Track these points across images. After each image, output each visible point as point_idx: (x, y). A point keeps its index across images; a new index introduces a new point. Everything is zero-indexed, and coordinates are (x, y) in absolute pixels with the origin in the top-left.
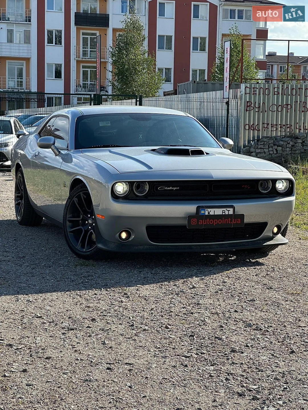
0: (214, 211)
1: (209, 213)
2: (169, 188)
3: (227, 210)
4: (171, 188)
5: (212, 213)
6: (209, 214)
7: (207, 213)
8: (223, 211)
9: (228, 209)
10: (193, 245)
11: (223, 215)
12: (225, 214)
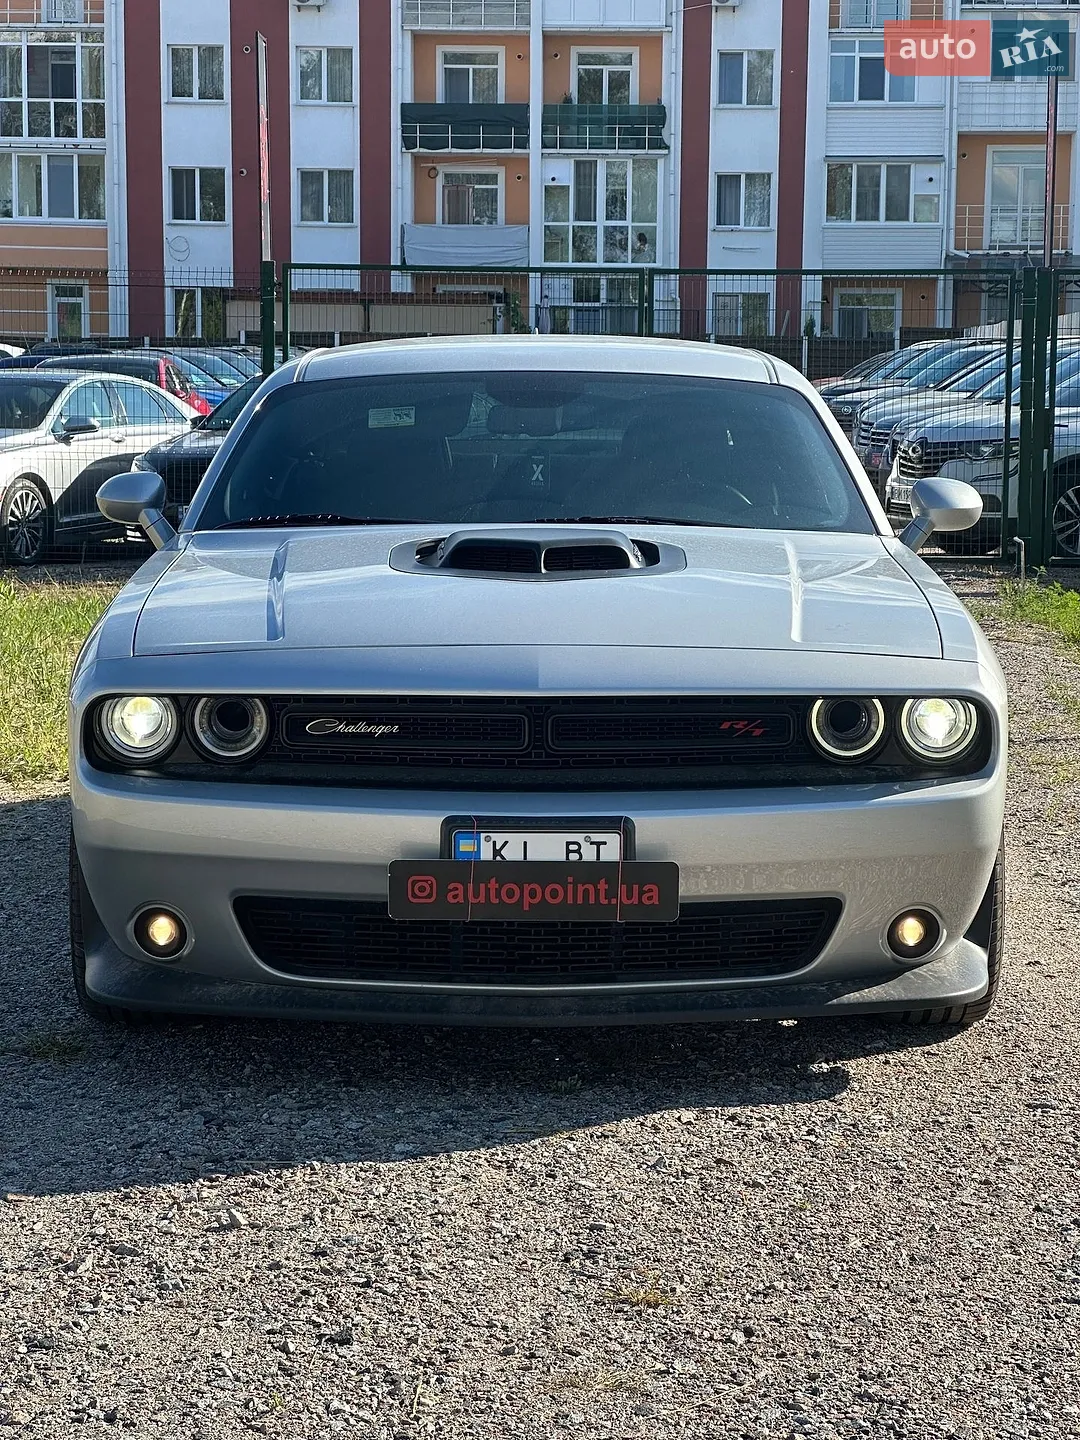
0: (525, 843)
1: (497, 852)
2: (351, 729)
3: (592, 843)
4: (362, 728)
5: (512, 853)
6: (498, 858)
7: (486, 854)
8: (568, 844)
9: (596, 837)
10: (460, 993)
11: (568, 862)
12: (580, 862)
